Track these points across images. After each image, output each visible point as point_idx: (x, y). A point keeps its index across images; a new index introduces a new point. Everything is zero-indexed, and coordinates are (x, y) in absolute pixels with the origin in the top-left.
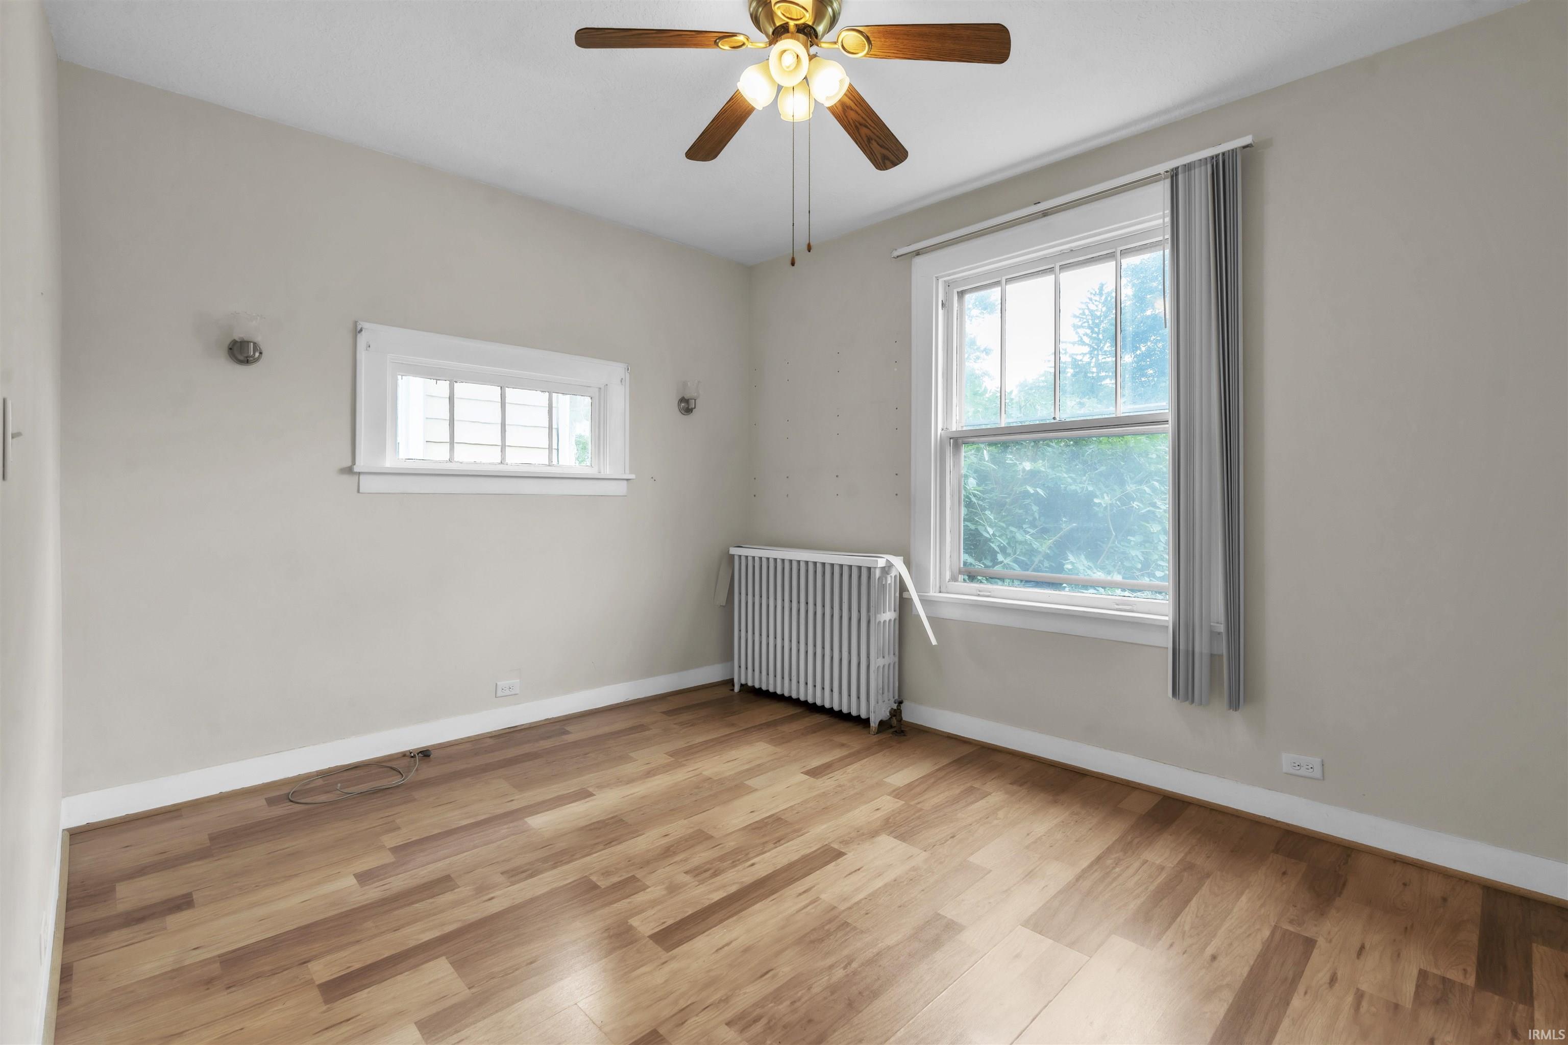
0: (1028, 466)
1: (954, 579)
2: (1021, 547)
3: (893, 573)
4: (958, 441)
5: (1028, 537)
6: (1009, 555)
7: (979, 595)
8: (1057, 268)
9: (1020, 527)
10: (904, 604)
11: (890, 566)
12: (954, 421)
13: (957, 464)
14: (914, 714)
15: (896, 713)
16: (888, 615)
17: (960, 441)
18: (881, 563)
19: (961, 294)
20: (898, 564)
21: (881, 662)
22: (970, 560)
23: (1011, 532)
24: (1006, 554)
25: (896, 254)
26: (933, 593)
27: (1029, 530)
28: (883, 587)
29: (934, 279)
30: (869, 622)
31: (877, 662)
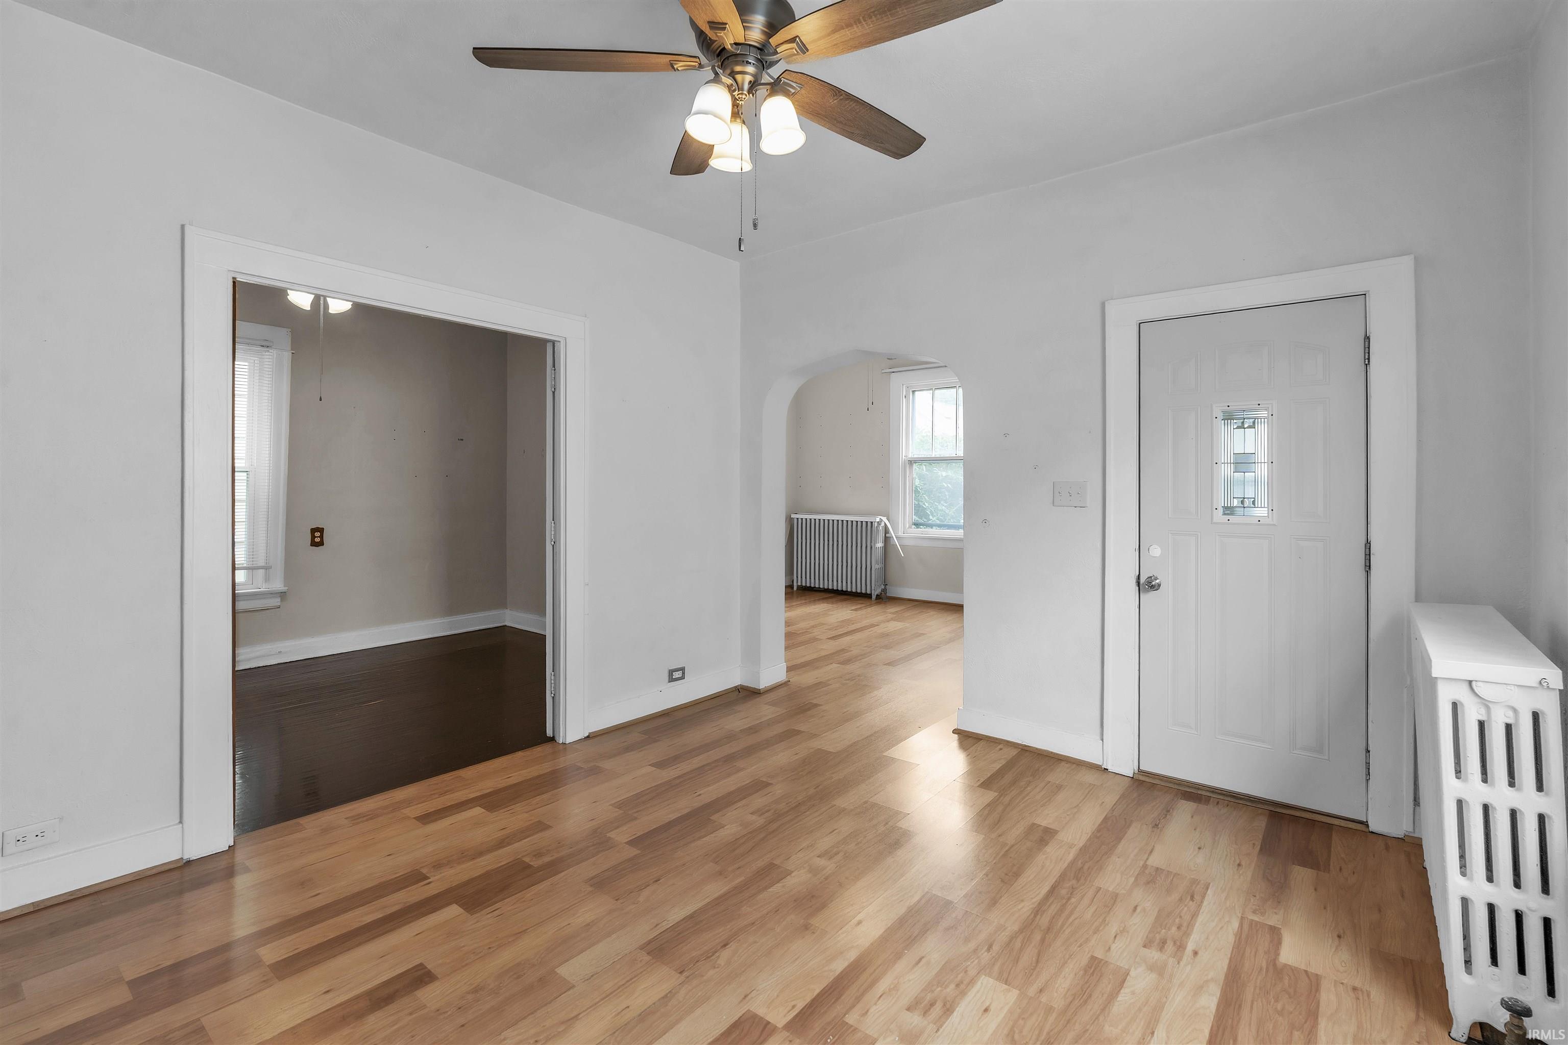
0: (944, 474)
1: (910, 527)
2: (940, 512)
3: (883, 524)
4: (911, 462)
5: (944, 508)
6: (935, 516)
7: (922, 534)
8: (958, 387)
9: (939, 503)
10: (887, 539)
11: (881, 520)
12: (910, 453)
13: (911, 472)
14: (893, 592)
15: (884, 590)
16: (880, 545)
17: (912, 462)
18: (878, 520)
19: (914, 392)
20: (884, 519)
21: (877, 566)
22: (917, 519)
23: (936, 505)
24: (933, 516)
25: (883, 372)
26: (900, 534)
27: (944, 504)
28: (878, 531)
29: (902, 385)
30: (871, 548)
31: (876, 566)
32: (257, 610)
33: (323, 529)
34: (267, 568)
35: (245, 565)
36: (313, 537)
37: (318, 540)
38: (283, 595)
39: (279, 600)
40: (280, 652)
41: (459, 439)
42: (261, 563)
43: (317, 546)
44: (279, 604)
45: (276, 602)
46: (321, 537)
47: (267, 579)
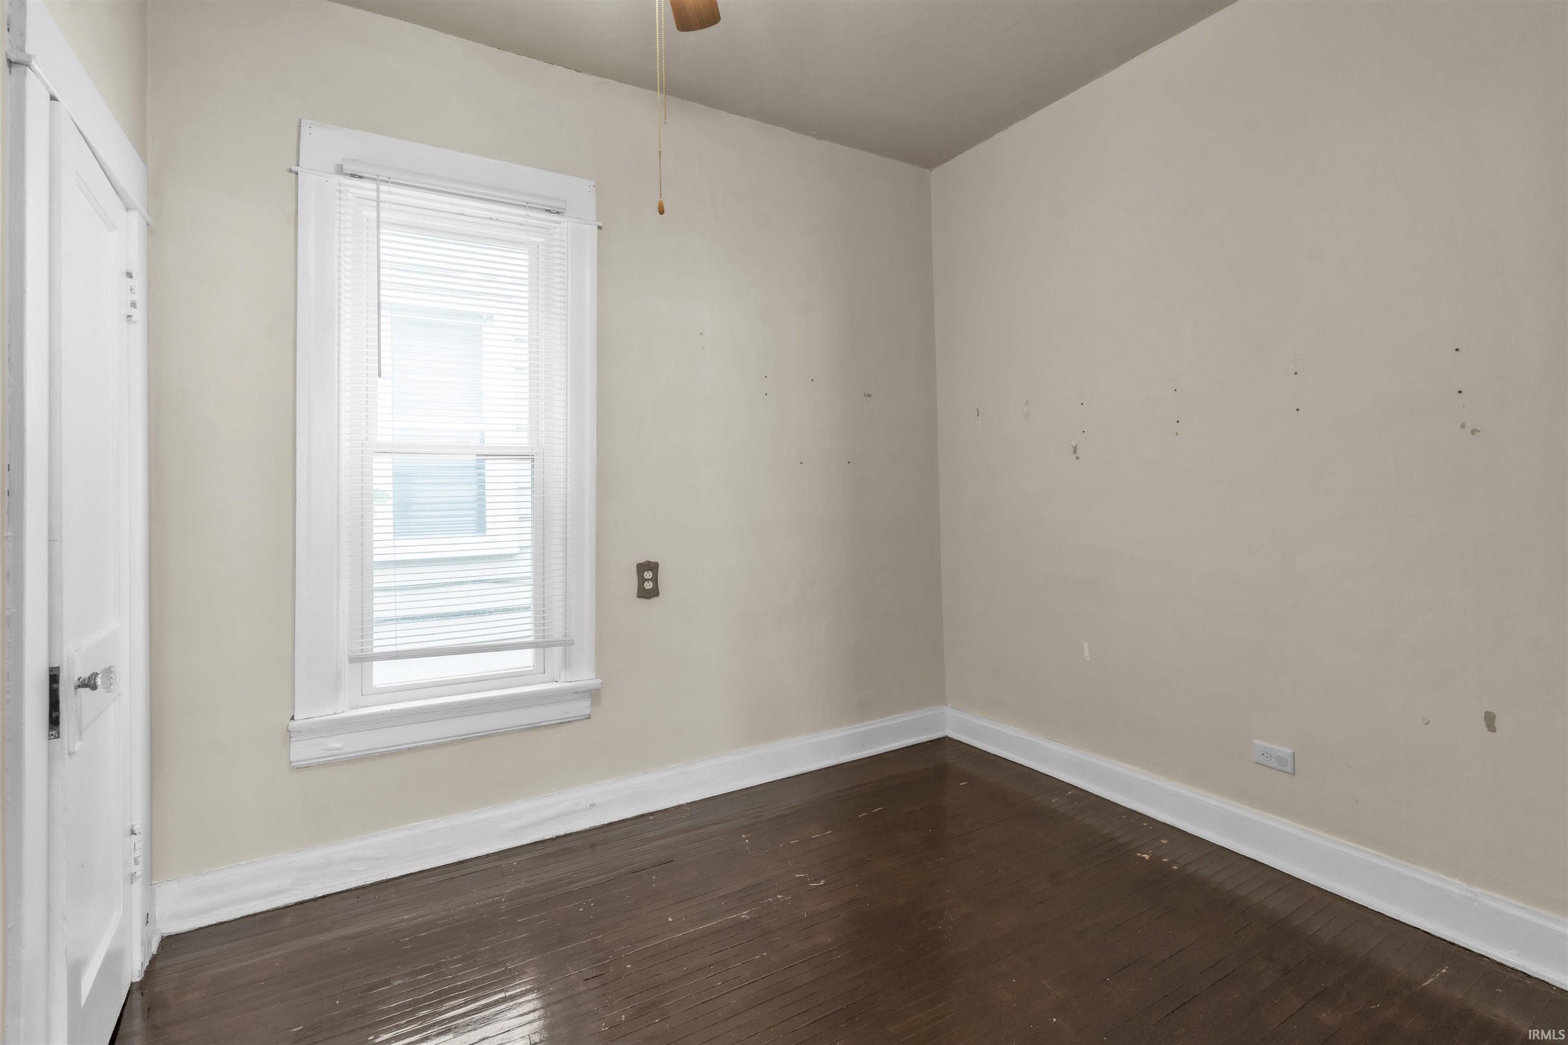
32: (551, 725)
33: (657, 564)
34: (566, 643)
35: (531, 639)
36: (642, 580)
37: (648, 585)
38: (594, 695)
39: (588, 703)
40: (593, 805)
41: (865, 394)
42: (557, 633)
43: (649, 598)
44: (587, 711)
45: (582, 707)
46: (655, 580)
47: (567, 664)
